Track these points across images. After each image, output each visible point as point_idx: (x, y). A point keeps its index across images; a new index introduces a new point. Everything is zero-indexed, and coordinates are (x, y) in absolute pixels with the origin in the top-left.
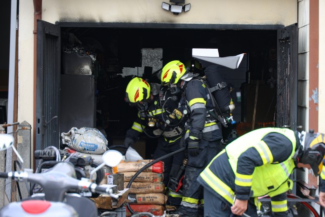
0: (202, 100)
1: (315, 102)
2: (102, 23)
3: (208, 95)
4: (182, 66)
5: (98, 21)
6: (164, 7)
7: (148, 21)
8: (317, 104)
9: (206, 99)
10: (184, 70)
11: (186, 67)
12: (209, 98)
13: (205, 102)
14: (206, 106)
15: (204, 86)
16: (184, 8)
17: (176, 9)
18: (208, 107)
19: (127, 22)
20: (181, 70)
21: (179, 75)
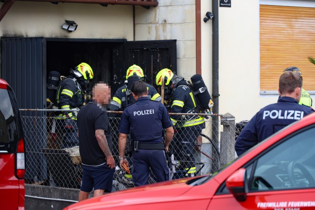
6: (64, 27)
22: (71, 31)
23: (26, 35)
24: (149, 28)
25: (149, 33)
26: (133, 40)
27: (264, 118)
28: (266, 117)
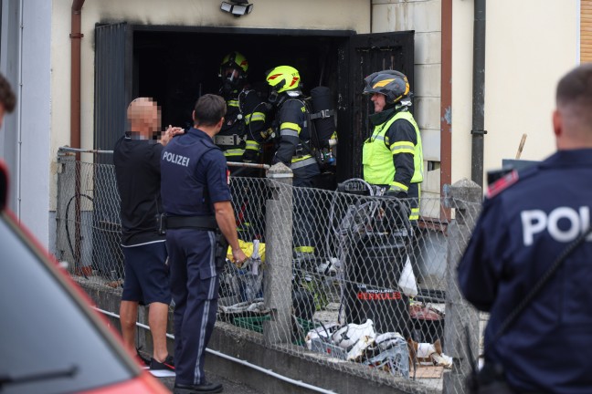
0: (295, 126)
1: (448, 122)
2: (150, 26)
3: (305, 122)
4: (296, 79)
5: (146, 23)
6: (224, 8)
7: (204, 24)
8: (450, 125)
9: (301, 126)
10: (296, 85)
11: (300, 83)
12: (305, 126)
13: (299, 129)
14: (300, 135)
15: (303, 109)
16: (247, 11)
17: (239, 10)
18: (302, 136)
19: (179, 24)
20: (293, 83)
21: (286, 87)
22: (237, 16)
23: (148, 21)
24: (389, 11)
25: (388, 19)
26: (369, 32)
27: (528, 240)
28: (535, 236)
